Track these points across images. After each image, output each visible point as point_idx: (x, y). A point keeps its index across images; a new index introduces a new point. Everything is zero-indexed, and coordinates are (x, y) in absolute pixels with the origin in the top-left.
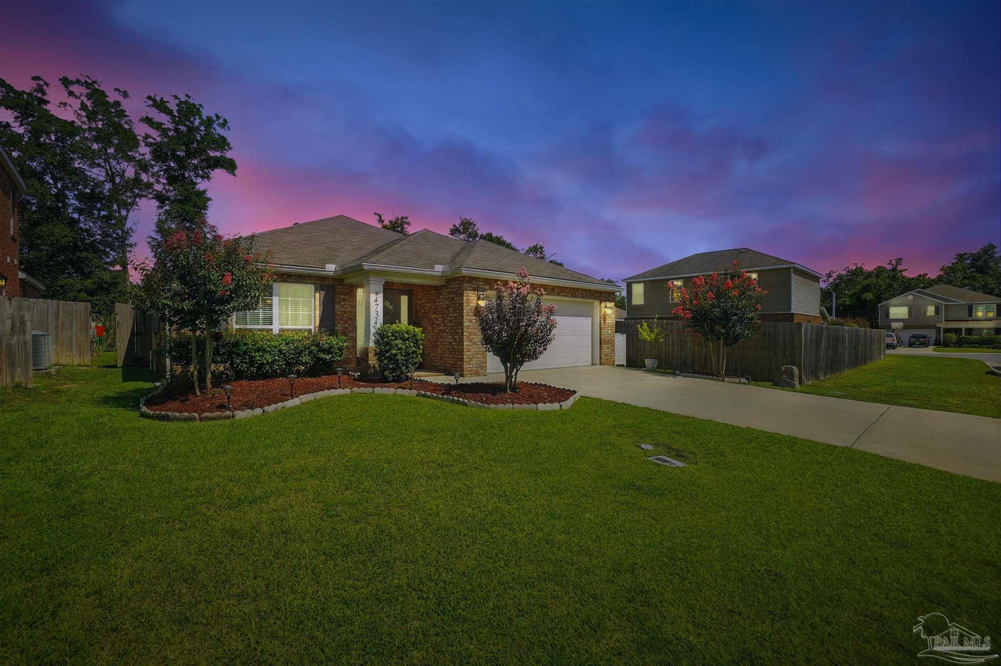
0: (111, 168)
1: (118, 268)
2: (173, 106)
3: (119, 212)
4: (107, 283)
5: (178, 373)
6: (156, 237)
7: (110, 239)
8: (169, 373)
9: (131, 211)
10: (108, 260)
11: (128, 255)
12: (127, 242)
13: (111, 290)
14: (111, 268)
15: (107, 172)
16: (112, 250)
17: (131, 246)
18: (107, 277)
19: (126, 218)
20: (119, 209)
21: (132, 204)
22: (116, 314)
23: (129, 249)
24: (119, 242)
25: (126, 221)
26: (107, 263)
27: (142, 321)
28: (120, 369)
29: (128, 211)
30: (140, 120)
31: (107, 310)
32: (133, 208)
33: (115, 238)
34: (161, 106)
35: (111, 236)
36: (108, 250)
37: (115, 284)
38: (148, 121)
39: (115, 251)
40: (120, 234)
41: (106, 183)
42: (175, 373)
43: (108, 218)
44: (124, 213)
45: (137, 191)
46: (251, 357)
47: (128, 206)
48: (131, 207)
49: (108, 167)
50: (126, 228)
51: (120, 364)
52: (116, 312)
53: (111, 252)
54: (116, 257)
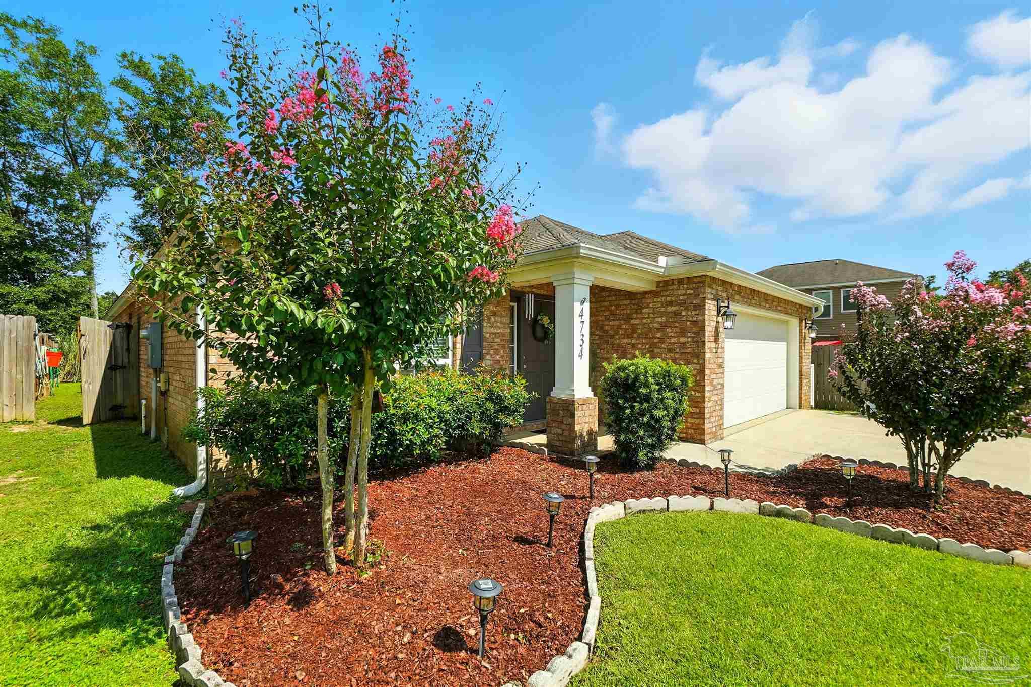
0: (71, 146)
1: (80, 273)
2: (155, 67)
3: (83, 202)
4: (65, 292)
5: (222, 465)
6: (132, 235)
7: (69, 237)
8: (203, 466)
9: (99, 201)
10: (67, 263)
11: (94, 256)
12: (92, 241)
13: (72, 301)
14: (71, 273)
15: (67, 151)
16: (72, 250)
17: (98, 246)
18: (65, 284)
19: (92, 210)
20: (82, 198)
21: (100, 193)
22: (82, 335)
23: (95, 250)
24: (83, 240)
25: (92, 213)
26: (66, 267)
27: (125, 347)
28: (87, 431)
29: (95, 201)
30: (112, 83)
31: (65, 328)
32: (101, 198)
33: (77, 235)
34: (139, 68)
35: (71, 232)
36: (67, 250)
37: (76, 295)
38: (122, 84)
39: (77, 252)
40: (84, 231)
41: (64, 166)
42: (216, 465)
43: (67, 209)
44: (89, 203)
45: (106, 178)
46: (392, 434)
47: (93, 196)
48: (99, 197)
49: (68, 144)
50: (91, 224)
51: (87, 419)
52: (82, 332)
53: (72, 253)
54: (78, 259)
